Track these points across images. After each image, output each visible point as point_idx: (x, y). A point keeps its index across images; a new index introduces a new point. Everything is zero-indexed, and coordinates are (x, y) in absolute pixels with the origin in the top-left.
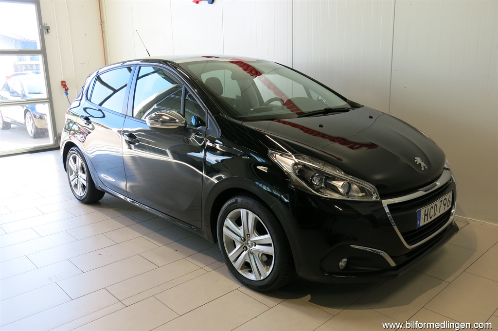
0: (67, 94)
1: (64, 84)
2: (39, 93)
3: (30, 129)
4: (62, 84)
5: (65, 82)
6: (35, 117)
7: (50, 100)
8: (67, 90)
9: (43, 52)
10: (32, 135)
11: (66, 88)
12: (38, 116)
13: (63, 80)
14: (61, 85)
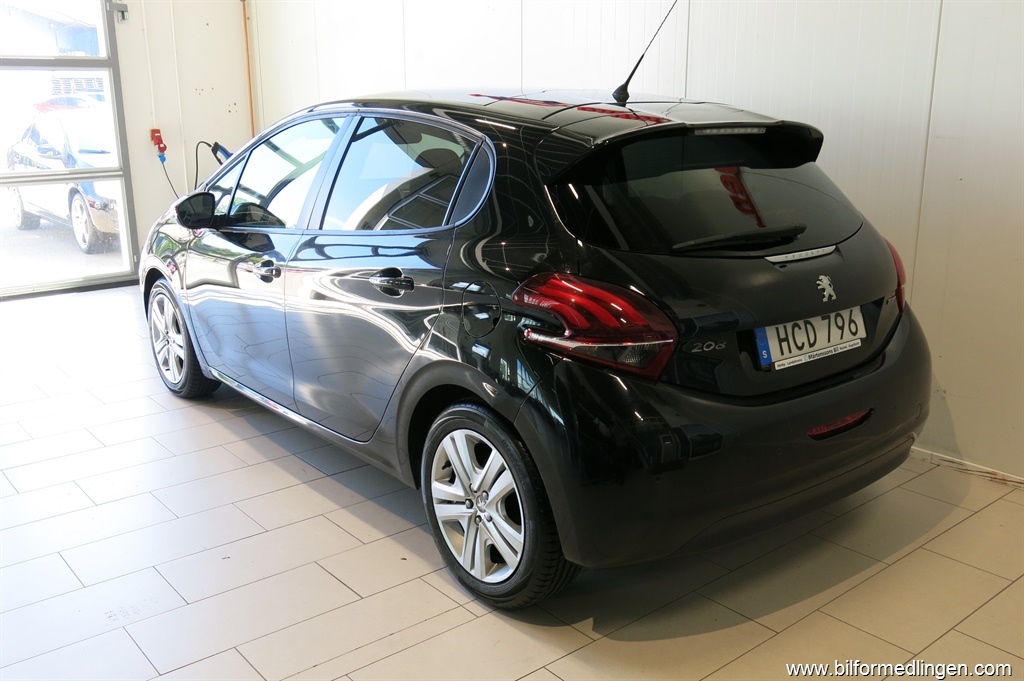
0: (163, 159)
1: (156, 137)
2: (103, 152)
3: (81, 232)
4: (153, 137)
5: (158, 131)
6: (92, 206)
7: (125, 172)
8: (162, 150)
9: (112, 63)
10: (84, 246)
11: (162, 146)
12: (98, 203)
13: (155, 128)
14: (150, 138)
